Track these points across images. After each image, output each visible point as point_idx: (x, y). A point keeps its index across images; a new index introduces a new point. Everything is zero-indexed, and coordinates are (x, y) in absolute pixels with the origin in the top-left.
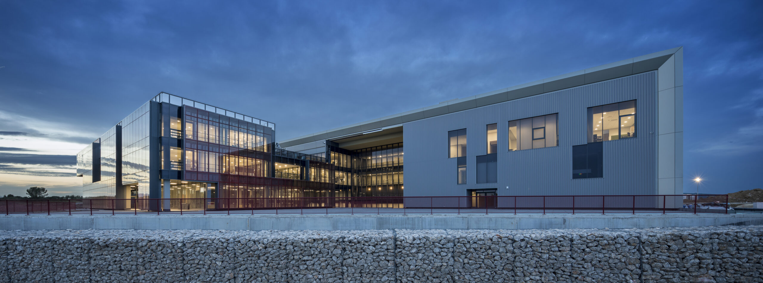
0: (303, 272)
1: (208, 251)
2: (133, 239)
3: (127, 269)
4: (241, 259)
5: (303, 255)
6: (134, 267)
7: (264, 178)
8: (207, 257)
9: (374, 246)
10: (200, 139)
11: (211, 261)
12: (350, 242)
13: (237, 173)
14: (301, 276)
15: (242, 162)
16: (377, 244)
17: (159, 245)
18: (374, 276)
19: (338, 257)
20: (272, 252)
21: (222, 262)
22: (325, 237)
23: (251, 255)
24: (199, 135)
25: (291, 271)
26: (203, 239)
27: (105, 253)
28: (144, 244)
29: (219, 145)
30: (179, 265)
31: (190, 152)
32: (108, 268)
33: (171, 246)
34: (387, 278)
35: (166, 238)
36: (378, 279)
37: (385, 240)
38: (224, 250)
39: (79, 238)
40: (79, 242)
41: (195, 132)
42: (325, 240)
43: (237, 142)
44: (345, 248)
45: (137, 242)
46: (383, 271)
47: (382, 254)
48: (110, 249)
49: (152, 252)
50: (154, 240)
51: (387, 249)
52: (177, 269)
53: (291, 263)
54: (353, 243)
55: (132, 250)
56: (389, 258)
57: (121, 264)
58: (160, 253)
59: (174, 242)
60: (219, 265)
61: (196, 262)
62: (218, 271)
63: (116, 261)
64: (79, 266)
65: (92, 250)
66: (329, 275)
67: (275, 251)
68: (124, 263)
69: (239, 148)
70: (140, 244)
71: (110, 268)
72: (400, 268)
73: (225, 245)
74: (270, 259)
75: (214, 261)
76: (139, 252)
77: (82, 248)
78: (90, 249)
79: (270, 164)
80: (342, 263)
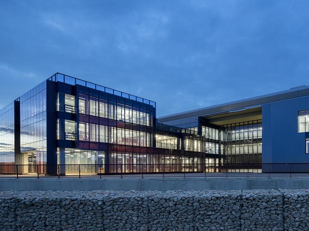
0: (208, 225)
1: (125, 208)
2: (57, 199)
3: (51, 225)
4: (154, 215)
5: (208, 210)
6: (58, 223)
7: (147, 147)
8: (125, 213)
9: (267, 203)
10: (91, 114)
11: (128, 216)
12: (247, 199)
13: (123, 143)
14: (206, 228)
15: (128, 134)
16: (269, 201)
17: (81, 204)
18: (266, 227)
19: (236, 212)
20: (181, 209)
21: (138, 217)
22: (226, 195)
23: (162, 211)
24: (91, 110)
25: (197, 224)
26: (120, 198)
27: (31, 211)
28: (67, 202)
29: (108, 119)
30: (100, 220)
31: (82, 125)
32: (33, 224)
33: (92, 204)
34: (277, 229)
35: (87, 197)
36: (270, 229)
37: (275, 198)
38: (139, 207)
39: (6, 198)
40: (6, 202)
41: (87, 107)
42: (227, 198)
43: (123, 117)
44: (242, 204)
45: (61, 201)
46: (274, 222)
47: (273, 209)
48: (35, 207)
49: (74, 210)
50: (77, 199)
51: (277, 205)
52: (97, 224)
53: (198, 217)
54: (249, 200)
55: (56, 208)
56: (279, 212)
57: (46, 220)
58: (82, 210)
59: (94, 201)
60: (135, 220)
61: (115, 217)
62: (134, 225)
63: (41, 218)
64: (6, 223)
65: (18, 209)
66: (229, 226)
67: (183, 207)
68: (48, 220)
69: (125, 122)
70: (64, 203)
71: (36, 224)
72: (288, 220)
73: (140, 202)
74: (180, 214)
75: (130, 217)
76: (63, 210)
77: (8, 207)
78: (16, 208)
79: (152, 135)
80: (240, 217)
